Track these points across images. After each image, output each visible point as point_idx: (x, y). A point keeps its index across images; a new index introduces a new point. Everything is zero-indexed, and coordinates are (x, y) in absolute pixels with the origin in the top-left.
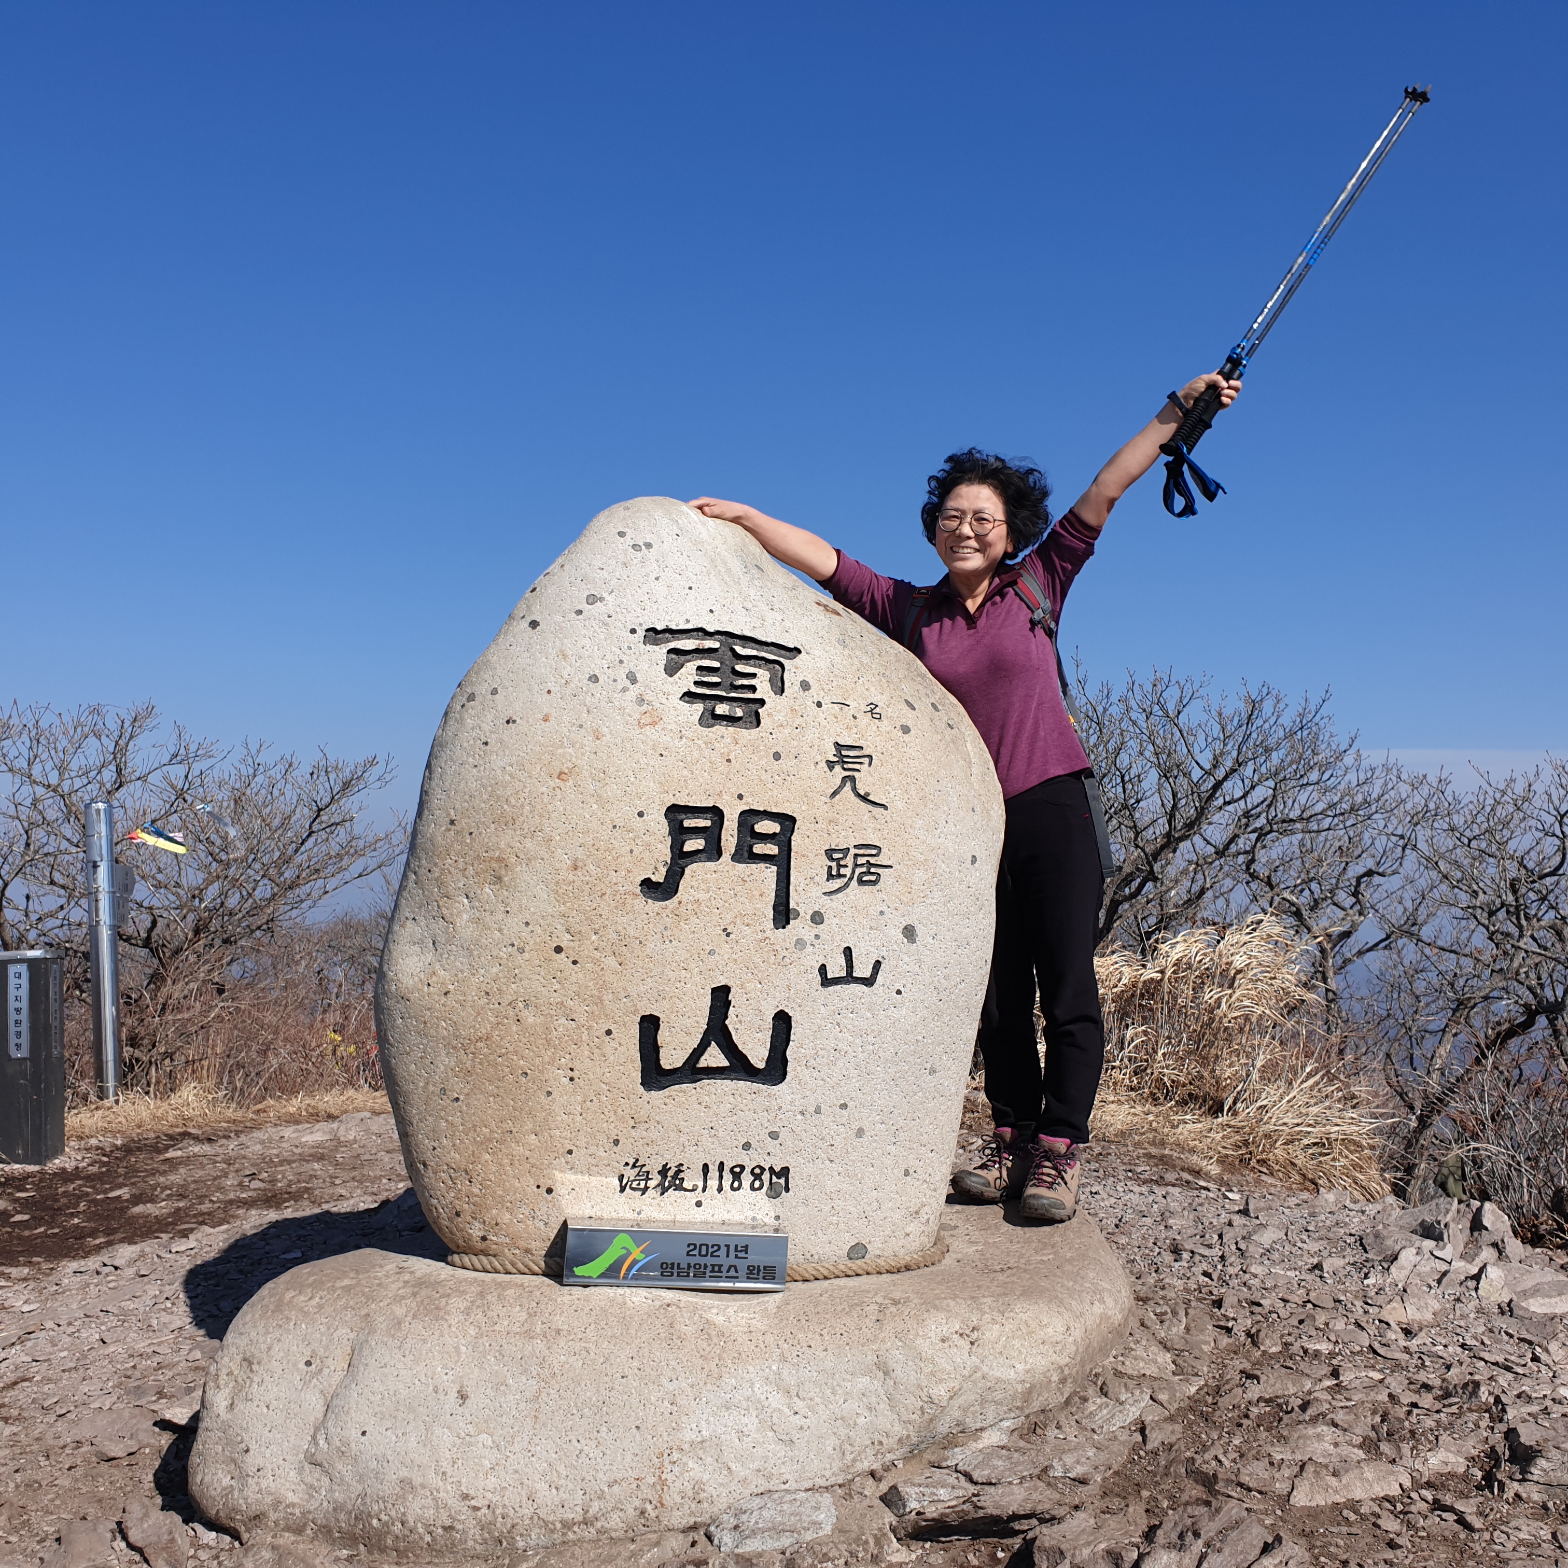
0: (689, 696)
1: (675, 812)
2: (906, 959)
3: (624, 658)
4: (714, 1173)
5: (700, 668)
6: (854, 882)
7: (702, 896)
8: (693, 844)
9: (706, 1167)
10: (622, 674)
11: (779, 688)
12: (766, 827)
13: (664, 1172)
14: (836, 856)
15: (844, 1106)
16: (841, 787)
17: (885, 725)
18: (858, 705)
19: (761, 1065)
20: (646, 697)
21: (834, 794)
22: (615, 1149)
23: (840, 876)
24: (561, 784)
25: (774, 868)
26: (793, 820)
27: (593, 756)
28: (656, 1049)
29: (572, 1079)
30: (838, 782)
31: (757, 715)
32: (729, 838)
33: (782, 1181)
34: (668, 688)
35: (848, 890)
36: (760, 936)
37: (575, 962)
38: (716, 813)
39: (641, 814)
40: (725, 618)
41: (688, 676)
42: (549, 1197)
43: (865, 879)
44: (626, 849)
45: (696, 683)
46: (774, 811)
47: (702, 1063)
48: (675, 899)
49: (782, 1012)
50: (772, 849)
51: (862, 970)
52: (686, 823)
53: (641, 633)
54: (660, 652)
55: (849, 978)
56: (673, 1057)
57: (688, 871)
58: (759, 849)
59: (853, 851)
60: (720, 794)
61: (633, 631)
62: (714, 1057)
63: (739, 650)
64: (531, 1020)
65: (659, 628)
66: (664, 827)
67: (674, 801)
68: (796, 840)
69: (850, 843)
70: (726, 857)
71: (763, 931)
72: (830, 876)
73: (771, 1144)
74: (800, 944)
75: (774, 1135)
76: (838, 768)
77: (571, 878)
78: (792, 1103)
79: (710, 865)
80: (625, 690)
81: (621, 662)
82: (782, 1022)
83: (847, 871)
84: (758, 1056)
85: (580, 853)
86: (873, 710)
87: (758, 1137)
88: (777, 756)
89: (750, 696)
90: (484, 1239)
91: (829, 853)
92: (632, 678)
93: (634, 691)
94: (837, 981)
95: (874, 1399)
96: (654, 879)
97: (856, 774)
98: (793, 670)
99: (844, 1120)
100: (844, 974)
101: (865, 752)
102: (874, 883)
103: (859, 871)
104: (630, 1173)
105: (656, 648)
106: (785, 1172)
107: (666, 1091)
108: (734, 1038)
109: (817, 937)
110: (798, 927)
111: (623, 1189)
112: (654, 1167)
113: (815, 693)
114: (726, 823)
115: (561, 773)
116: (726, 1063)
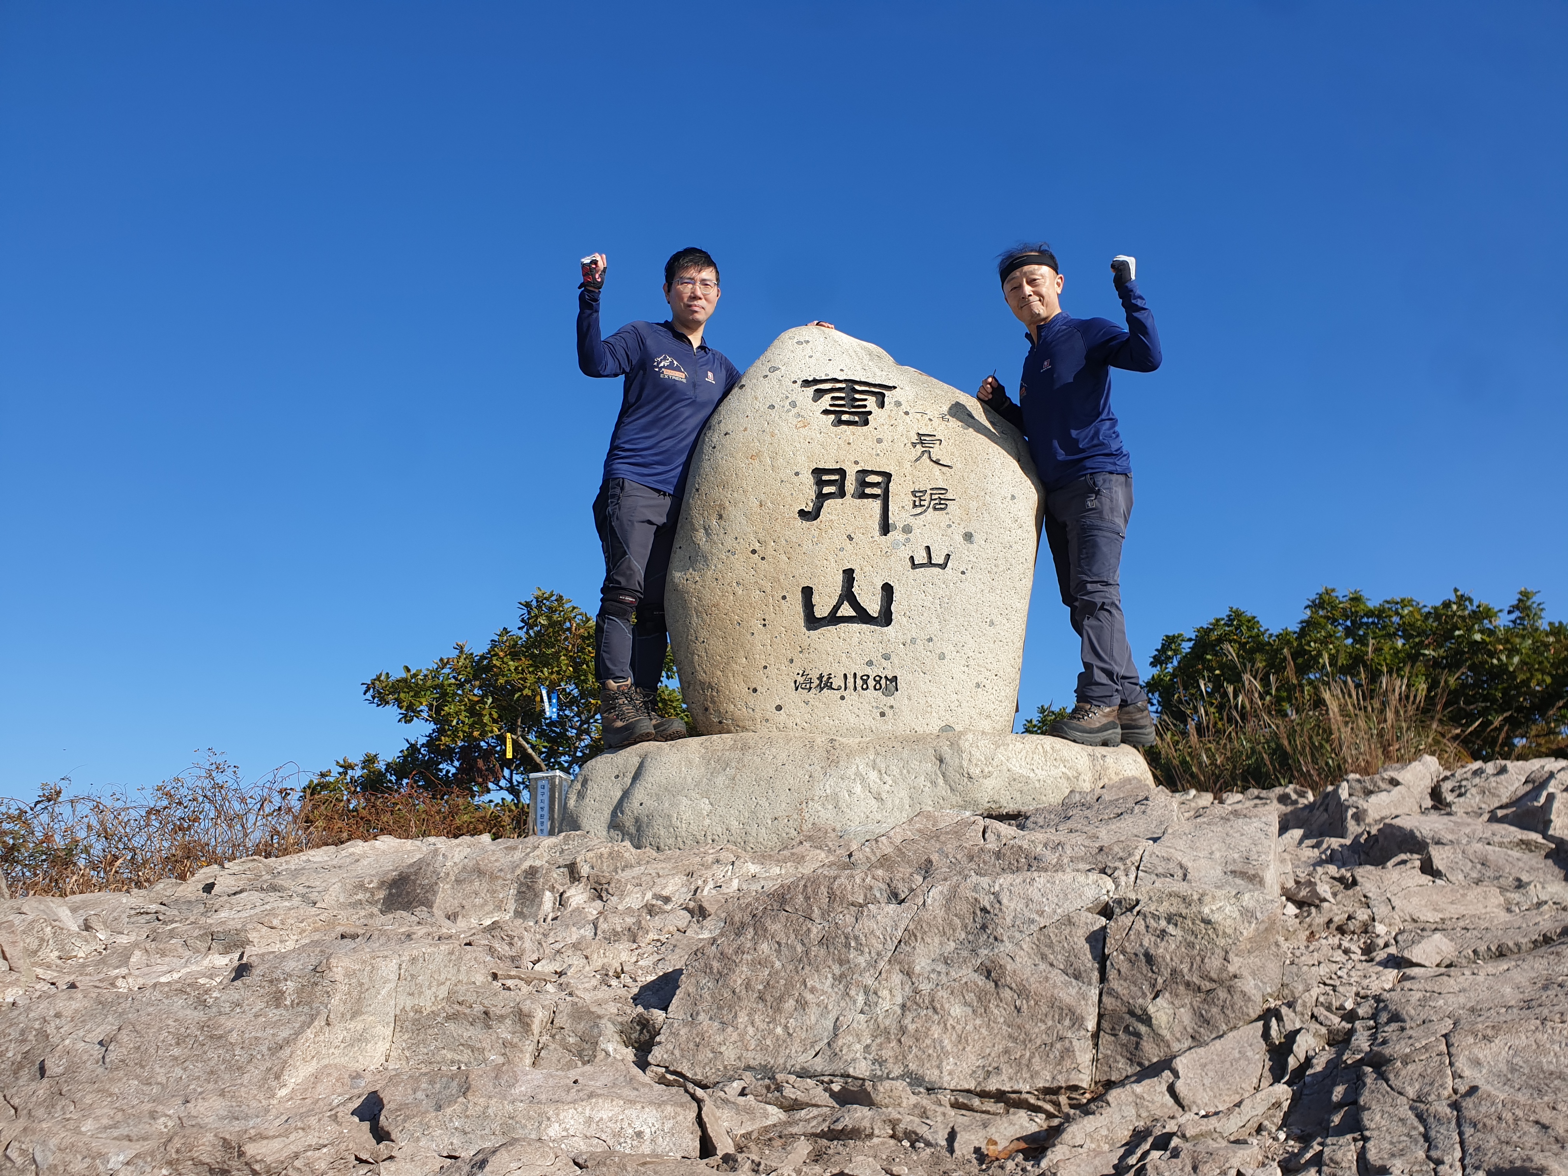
0: (826, 412)
1: (818, 472)
2: (967, 553)
3: (789, 395)
4: (850, 680)
5: (833, 398)
6: (931, 510)
7: (835, 518)
8: (828, 490)
9: (845, 676)
10: (788, 403)
12: (873, 479)
13: (821, 677)
14: (918, 494)
15: (930, 640)
16: (921, 456)
17: (951, 424)
18: (932, 413)
19: (876, 615)
20: (801, 414)
21: (917, 460)
22: (791, 665)
23: (921, 506)
24: (753, 461)
25: (879, 501)
26: (890, 475)
27: (770, 446)
28: (813, 606)
29: (764, 625)
30: (919, 453)
31: (868, 419)
32: (850, 485)
33: (893, 684)
34: (813, 408)
35: (927, 513)
36: (872, 540)
37: (763, 559)
38: (842, 472)
39: (797, 474)
40: (849, 374)
41: (826, 402)
42: (755, 694)
43: (938, 507)
44: (789, 494)
45: (831, 405)
46: (879, 470)
47: (839, 614)
48: (818, 521)
49: (887, 583)
50: (877, 491)
51: (938, 559)
52: (825, 478)
53: (799, 383)
54: (810, 391)
55: (930, 564)
56: (822, 610)
57: (826, 504)
58: (868, 491)
59: (929, 492)
60: (844, 462)
61: (795, 382)
62: (846, 610)
63: (857, 387)
64: (741, 593)
65: (810, 379)
66: (811, 480)
67: (816, 466)
68: (893, 486)
69: (927, 487)
70: (848, 496)
71: (873, 537)
72: (915, 506)
73: (885, 663)
74: (897, 544)
75: (886, 657)
76: (918, 446)
77: (759, 511)
78: (896, 637)
79: (839, 500)
81: (788, 397)
82: (888, 590)
83: (926, 503)
84: (874, 609)
85: (763, 497)
86: (943, 417)
87: (876, 657)
88: (879, 440)
89: (863, 410)
90: (720, 722)
91: (914, 493)
92: (793, 404)
93: (794, 411)
94: (922, 565)
96: (806, 509)
97: (931, 450)
98: (891, 397)
99: (931, 648)
100: (925, 561)
101: (939, 438)
102: (943, 509)
103: (933, 503)
104: (800, 679)
105: (808, 389)
106: (895, 679)
107: (819, 631)
108: (858, 599)
109: (907, 540)
110: (896, 535)
111: (797, 689)
112: (814, 676)
113: (904, 408)
114: (848, 477)
115: (753, 456)
116: (854, 614)
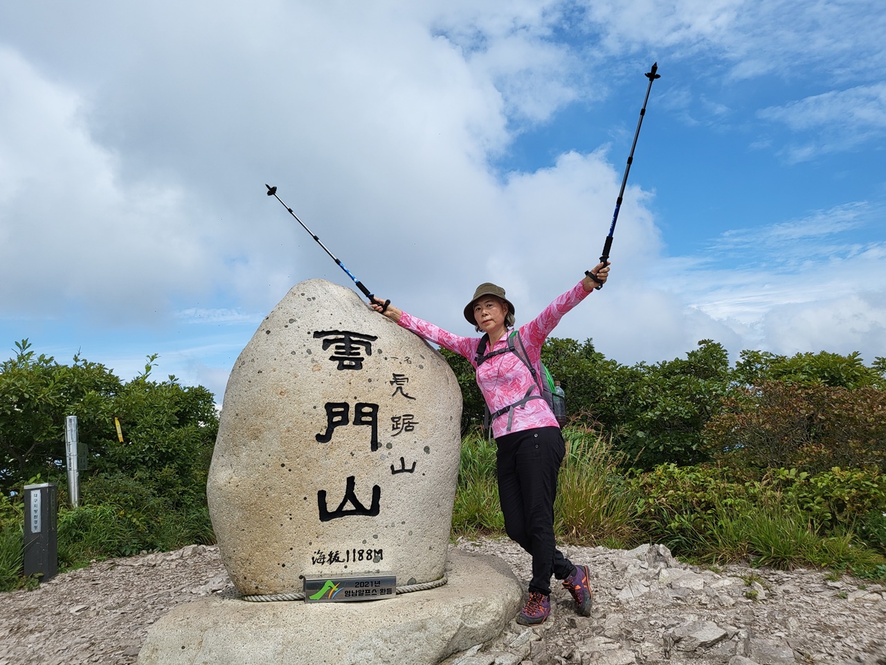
0: (332, 358)
1: (329, 406)
2: (426, 461)
3: (305, 344)
4: (351, 554)
5: (337, 347)
6: (403, 430)
7: (341, 440)
8: (336, 419)
9: (348, 552)
10: (304, 350)
11: (369, 352)
12: (367, 410)
13: (331, 555)
14: (396, 420)
15: (403, 523)
16: (396, 392)
17: (413, 366)
18: (401, 358)
19: (369, 508)
20: (315, 359)
21: (394, 395)
22: (310, 547)
23: (397, 428)
24: (281, 397)
25: (371, 427)
26: (378, 406)
27: (294, 384)
28: (326, 504)
29: (291, 519)
30: (395, 389)
31: (361, 364)
32: (352, 416)
33: (380, 555)
34: (324, 355)
35: (401, 434)
36: (366, 455)
37: (290, 470)
38: (345, 405)
39: (315, 407)
40: (345, 326)
41: (332, 349)
42: (284, 568)
43: (408, 428)
44: (309, 422)
45: (336, 353)
46: (370, 403)
47: (344, 509)
48: (330, 442)
49: (376, 486)
50: (369, 419)
51: (409, 466)
52: (334, 410)
53: (312, 334)
54: (320, 341)
55: (403, 470)
56: (332, 507)
57: (335, 429)
58: (364, 419)
59: (402, 418)
60: (347, 397)
61: (309, 333)
62: (349, 506)
63: (352, 338)
64: (273, 495)
65: (320, 331)
66: (324, 412)
67: (328, 401)
68: (379, 414)
69: (402, 414)
70: (351, 423)
71: (367, 453)
72: (394, 429)
73: (375, 541)
74: (383, 457)
75: (375, 537)
76: (395, 384)
77: (287, 435)
78: (382, 523)
79: (344, 427)
80: (306, 357)
81: (304, 345)
82: (377, 490)
83: (400, 426)
84: (367, 504)
85: (290, 425)
86: (407, 360)
87: (369, 538)
88: (370, 380)
89: (358, 356)
90: (257, 588)
91: (393, 419)
92: (309, 352)
93: (310, 357)
94: (398, 471)
95: (421, 641)
96: (321, 434)
97: (403, 386)
98: (375, 346)
99: (404, 529)
100: (401, 468)
101: (406, 377)
102: (411, 430)
103: (405, 425)
104: (317, 556)
105: (319, 339)
106: (381, 551)
107: (330, 521)
108: (357, 498)
109: (389, 454)
110: (382, 451)
111: (314, 563)
112: (327, 553)
113: (384, 354)
114: (350, 409)
115: (282, 392)
116: (354, 508)
